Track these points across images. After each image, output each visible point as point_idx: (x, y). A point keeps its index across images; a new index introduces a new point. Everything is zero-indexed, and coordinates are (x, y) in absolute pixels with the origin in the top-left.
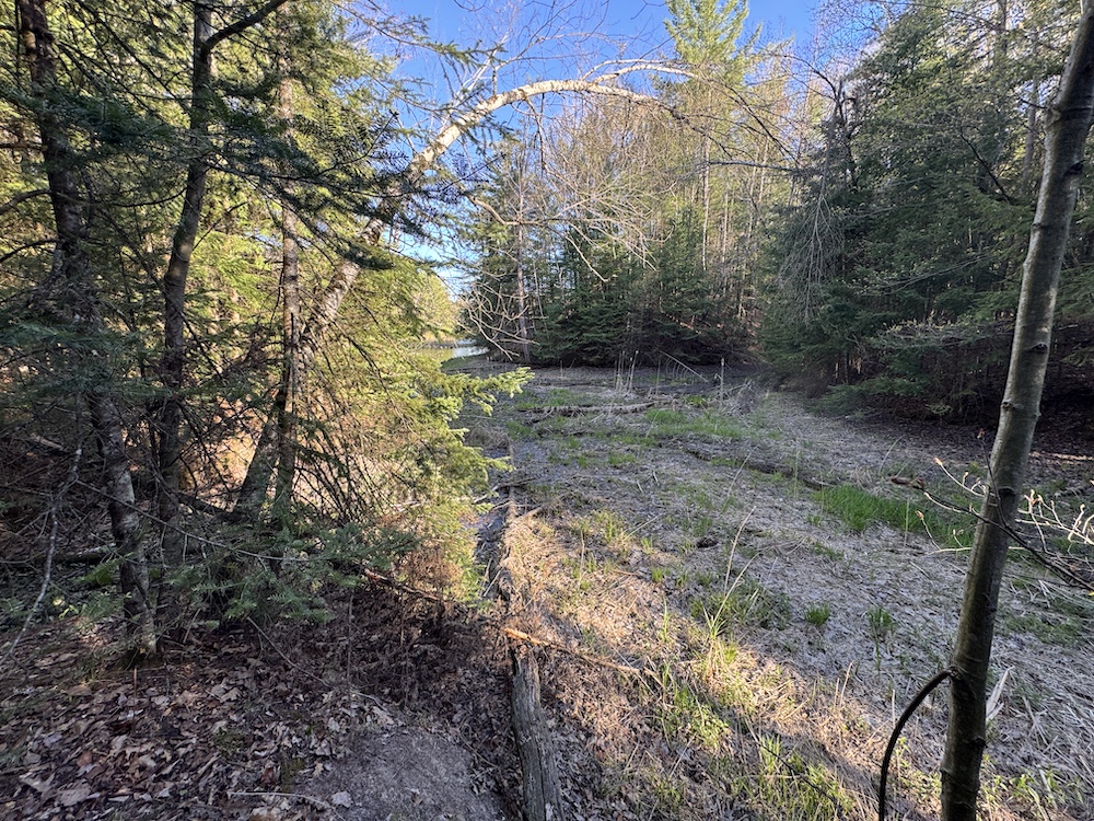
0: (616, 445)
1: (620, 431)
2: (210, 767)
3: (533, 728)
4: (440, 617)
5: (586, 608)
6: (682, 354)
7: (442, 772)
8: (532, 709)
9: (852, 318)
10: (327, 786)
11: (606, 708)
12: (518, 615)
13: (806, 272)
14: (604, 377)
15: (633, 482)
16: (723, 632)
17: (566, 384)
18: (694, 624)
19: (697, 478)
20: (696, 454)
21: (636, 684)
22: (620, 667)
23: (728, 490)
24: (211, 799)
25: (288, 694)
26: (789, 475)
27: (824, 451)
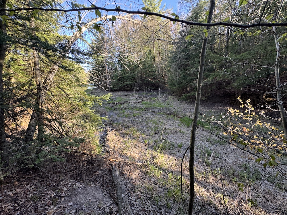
0: (135, 111)
1: (135, 107)
2: (31, 205)
3: (118, 180)
4: (92, 159)
5: (129, 152)
6: (150, 87)
7: (96, 194)
8: (117, 176)
9: (187, 79)
10: (66, 202)
11: (135, 173)
12: (112, 155)
13: (177, 67)
14: (131, 94)
15: (139, 120)
16: (161, 152)
17: (121, 96)
18: (154, 151)
19: (154, 118)
20: (154, 112)
21: (142, 167)
22: (138, 163)
23: (161, 120)
24: (33, 212)
25: (50, 184)
26: (174, 115)
27: (182, 109)
